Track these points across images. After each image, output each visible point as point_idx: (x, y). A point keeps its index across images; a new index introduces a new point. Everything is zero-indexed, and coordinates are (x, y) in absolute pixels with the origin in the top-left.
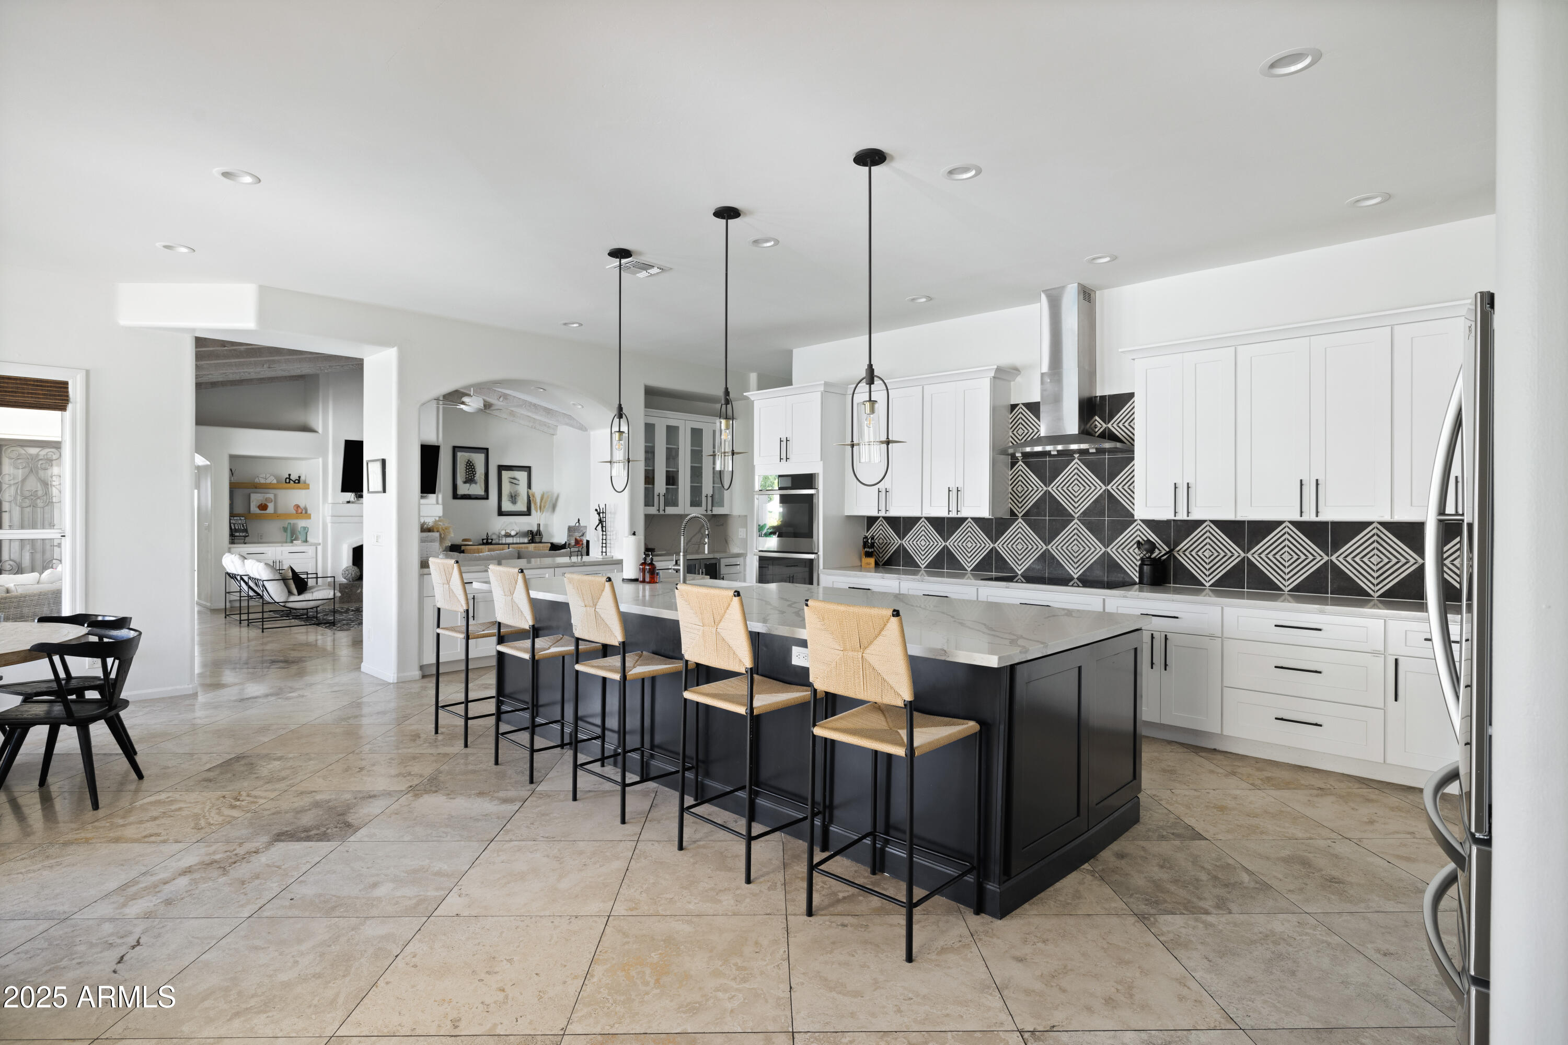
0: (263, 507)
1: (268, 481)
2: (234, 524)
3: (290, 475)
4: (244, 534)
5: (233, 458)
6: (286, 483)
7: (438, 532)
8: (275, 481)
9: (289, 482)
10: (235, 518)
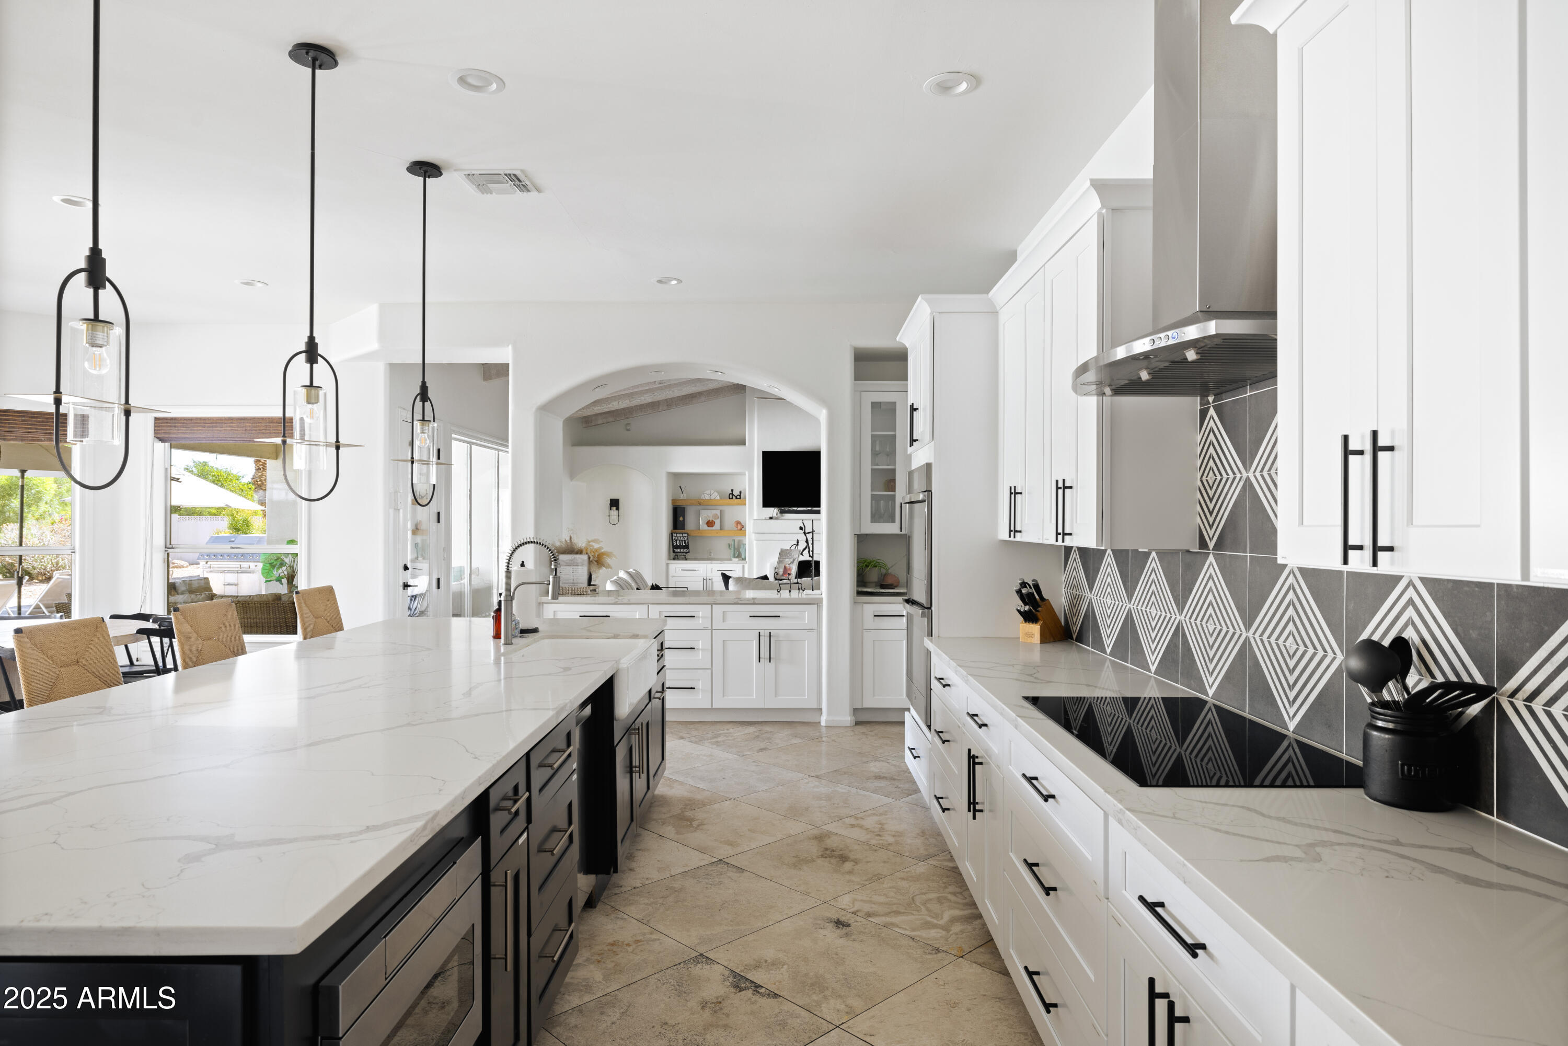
0: (710, 524)
1: (713, 497)
2: (676, 540)
3: (732, 491)
4: (685, 550)
5: (676, 477)
6: (729, 498)
8: (718, 498)
9: (732, 498)
10: (678, 535)
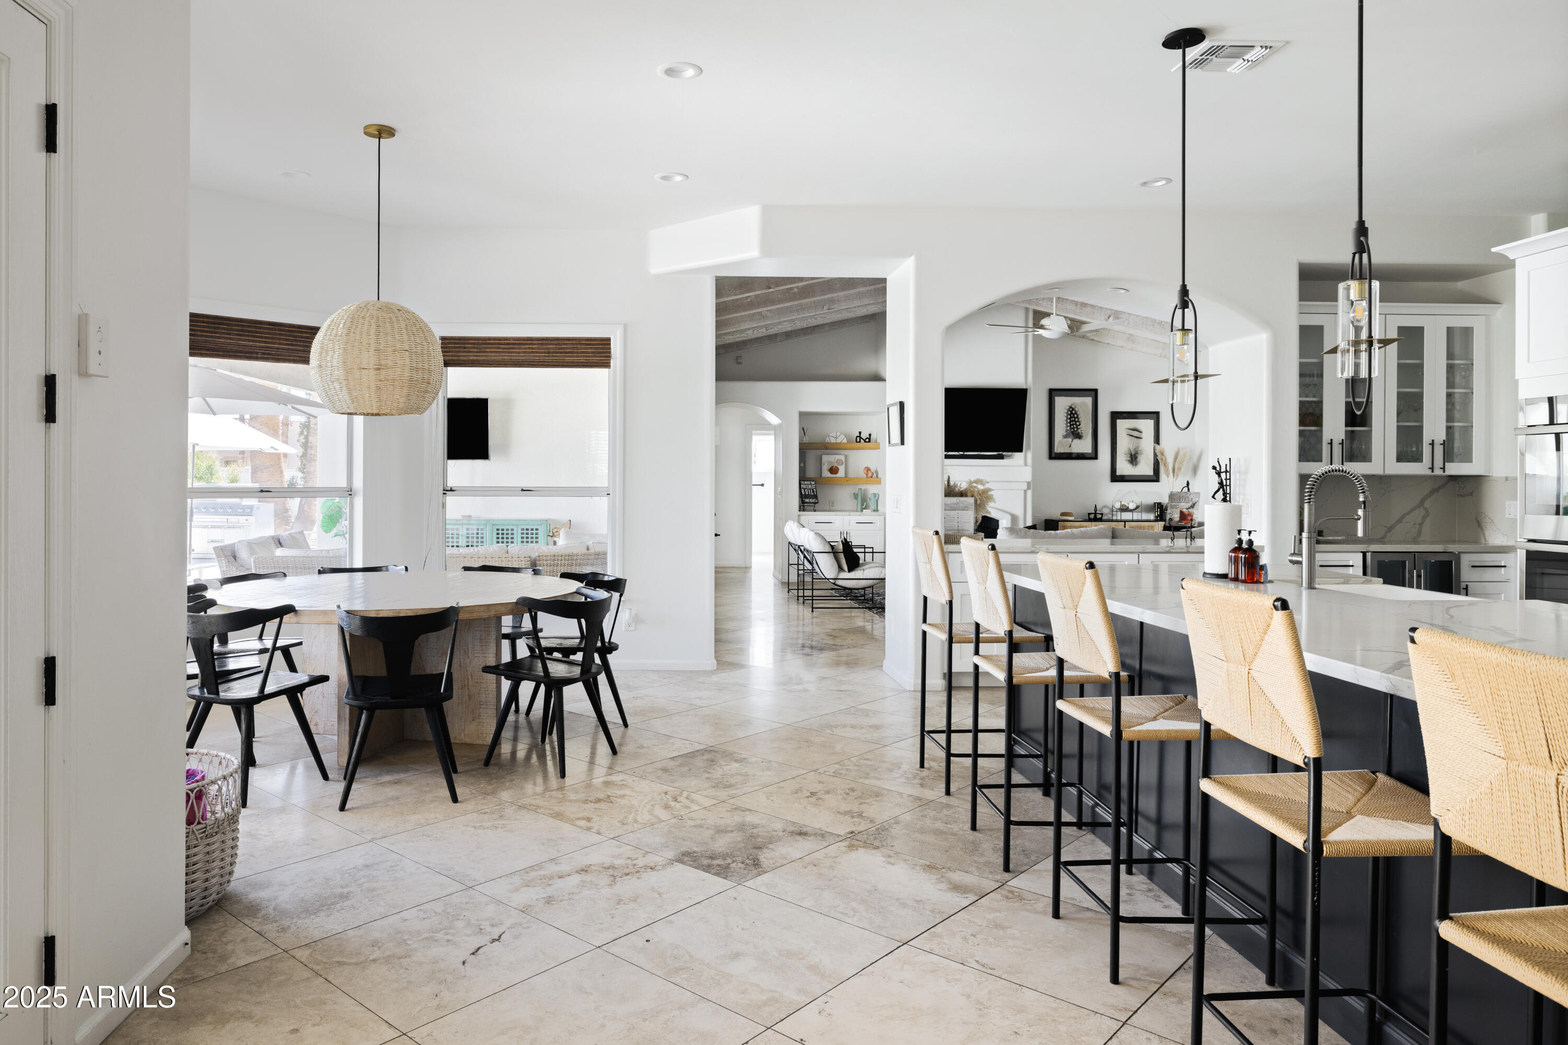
0: (833, 470)
1: (839, 441)
2: (804, 489)
3: (860, 433)
4: (813, 501)
5: (803, 415)
6: (857, 442)
7: (972, 496)
8: (845, 441)
9: (860, 442)
10: (806, 483)
